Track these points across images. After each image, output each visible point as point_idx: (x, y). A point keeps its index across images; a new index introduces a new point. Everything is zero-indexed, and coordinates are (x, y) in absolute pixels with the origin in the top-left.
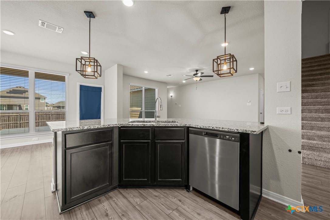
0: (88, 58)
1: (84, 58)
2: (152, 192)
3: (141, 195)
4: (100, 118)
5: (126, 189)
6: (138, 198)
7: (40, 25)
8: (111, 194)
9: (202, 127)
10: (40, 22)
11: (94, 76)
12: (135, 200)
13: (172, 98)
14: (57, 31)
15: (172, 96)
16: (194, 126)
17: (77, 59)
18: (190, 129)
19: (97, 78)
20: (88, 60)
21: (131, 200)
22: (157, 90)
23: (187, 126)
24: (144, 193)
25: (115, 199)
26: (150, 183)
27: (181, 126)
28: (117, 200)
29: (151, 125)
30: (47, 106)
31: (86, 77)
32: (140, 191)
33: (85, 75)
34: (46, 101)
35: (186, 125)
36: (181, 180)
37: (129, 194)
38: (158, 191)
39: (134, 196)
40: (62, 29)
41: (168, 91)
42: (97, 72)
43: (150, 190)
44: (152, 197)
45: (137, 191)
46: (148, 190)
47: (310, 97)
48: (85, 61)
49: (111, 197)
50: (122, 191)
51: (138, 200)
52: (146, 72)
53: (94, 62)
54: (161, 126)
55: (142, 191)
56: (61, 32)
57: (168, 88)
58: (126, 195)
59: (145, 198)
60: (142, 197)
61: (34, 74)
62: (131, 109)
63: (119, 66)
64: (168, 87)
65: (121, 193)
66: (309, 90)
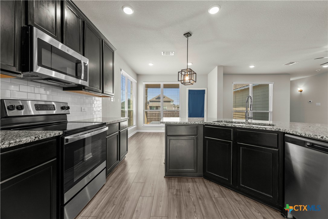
0: (186, 70)
1: (183, 70)
2: (233, 194)
3: (221, 192)
4: (203, 117)
5: (209, 181)
6: (217, 192)
7: (162, 54)
8: (197, 180)
9: (303, 135)
10: (162, 52)
11: (190, 83)
12: (214, 193)
13: (301, 94)
14: (171, 55)
15: (301, 91)
16: (291, 133)
17: (179, 72)
18: (286, 135)
19: (193, 84)
20: (186, 71)
21: (211, 191)
22: (271, 86)
23: (281, 131)
24: (225, 192)
25: (198, 185)
26: (231, 184)
27: (272, 131)
28: (200, 185)
29: (233, 125)
30: (174, 107)
31: (186, 84)
32: (221, 188)
33: (185, 83)
34: (174, 103)
35: (280, 129)
36: (272, 197)
37: (210, 186)
38: (241, 196)
39: (214, 189)
40: (174, 52)
41: (293, 85)
42: (191, 79)
43: (231, 192)
44: (231, 199)
45: (218, 187)
46: (229, 190)
48: (185, 72)
49: (195, 182)
50: (205, 181)
51: (216, 194)
52: (252, 67)
53: (190, 72)
54: (244, 128)
55: (223, 189)
56: (173, 55)
57: (291, 82)
58: (208, 186)
59: (223, 196)
60: (221, 194)
61: (163, 86)
62: (235, 109)
63: (219, 67)
64: (291, 79)
65: (204, 182)
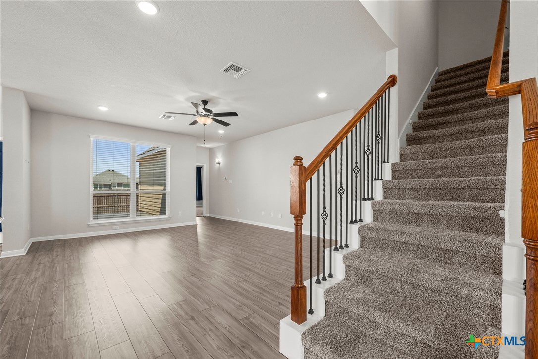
13: (220, 166)
15: (219, 163)
22: (168, 150)
47: (419, 157)
66: (423, 139)
